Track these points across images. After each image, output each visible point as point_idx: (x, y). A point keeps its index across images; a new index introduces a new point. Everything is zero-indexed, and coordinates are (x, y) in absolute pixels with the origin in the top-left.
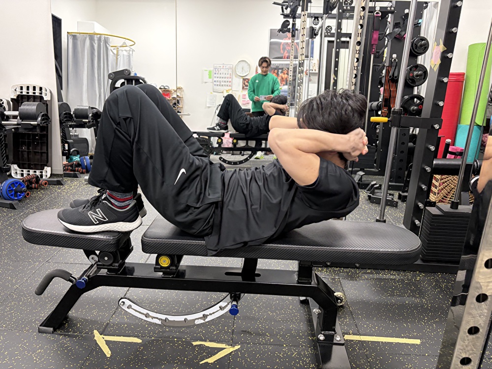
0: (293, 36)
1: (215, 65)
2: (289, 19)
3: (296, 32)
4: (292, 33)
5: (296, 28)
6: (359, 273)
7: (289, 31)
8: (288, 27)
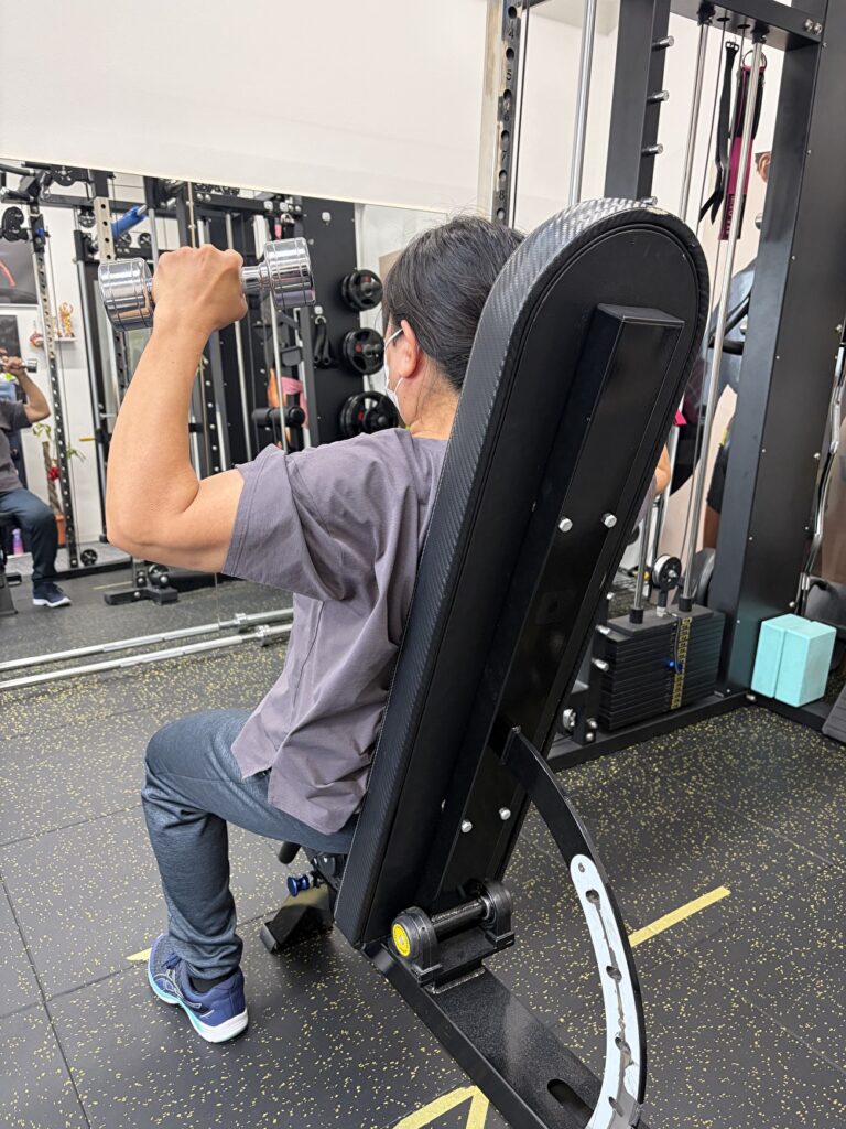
0: (39, 249)
2: (19, 206)
3: (45, 238)
4: (34, 240)
5: (44, 229)
7: (23, 235)
8: (22, 227)
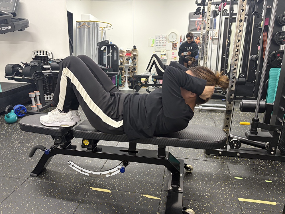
0: (203, 16)
1: (156, 36)
2: (200, 7)
3: (205, 14)
4: (202, 14)
5: (205, 11)
6: (240, 160)
7: (200, 13)
8: (200, 11)
